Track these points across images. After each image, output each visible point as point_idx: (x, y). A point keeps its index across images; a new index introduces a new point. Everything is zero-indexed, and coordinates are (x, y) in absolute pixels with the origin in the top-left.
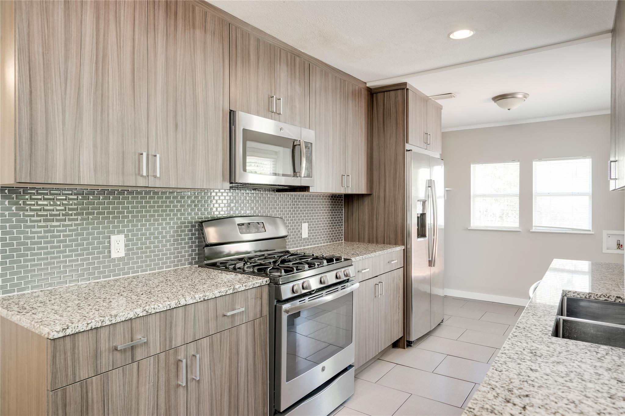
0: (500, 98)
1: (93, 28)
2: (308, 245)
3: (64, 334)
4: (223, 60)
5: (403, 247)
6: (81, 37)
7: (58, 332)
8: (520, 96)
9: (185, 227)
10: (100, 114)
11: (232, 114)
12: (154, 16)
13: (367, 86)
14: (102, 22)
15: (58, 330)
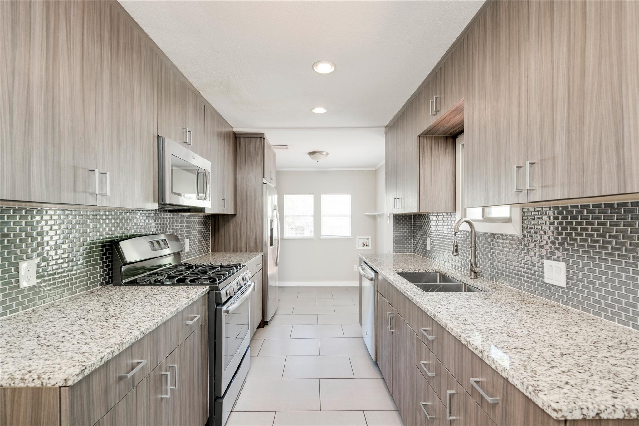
0: (313, 153)
1: (43, 17)
2: (189, 258)
3: (83, 375)
4: (153, 87)
5: (262, 254)
6: (30, 24)
7: (77, 375)
8: (324, 154)
9: (97, 247)
10: (51, 120)
11: (160, 140)
12: (101, 25)
13: (234, 130)
14: (52, 13)
15: (77, 373)
